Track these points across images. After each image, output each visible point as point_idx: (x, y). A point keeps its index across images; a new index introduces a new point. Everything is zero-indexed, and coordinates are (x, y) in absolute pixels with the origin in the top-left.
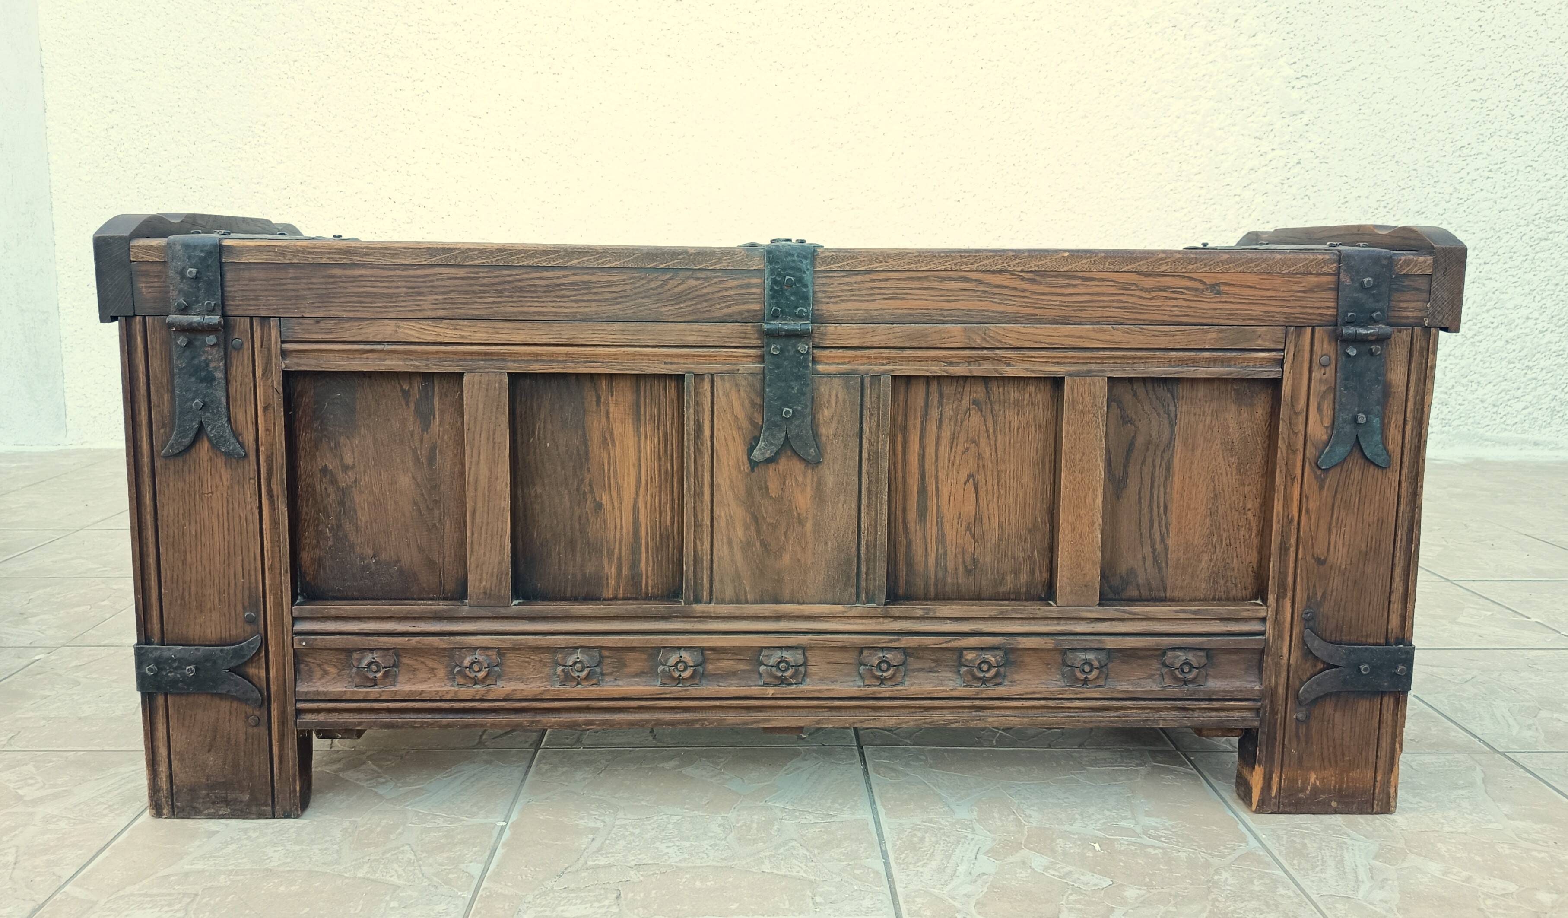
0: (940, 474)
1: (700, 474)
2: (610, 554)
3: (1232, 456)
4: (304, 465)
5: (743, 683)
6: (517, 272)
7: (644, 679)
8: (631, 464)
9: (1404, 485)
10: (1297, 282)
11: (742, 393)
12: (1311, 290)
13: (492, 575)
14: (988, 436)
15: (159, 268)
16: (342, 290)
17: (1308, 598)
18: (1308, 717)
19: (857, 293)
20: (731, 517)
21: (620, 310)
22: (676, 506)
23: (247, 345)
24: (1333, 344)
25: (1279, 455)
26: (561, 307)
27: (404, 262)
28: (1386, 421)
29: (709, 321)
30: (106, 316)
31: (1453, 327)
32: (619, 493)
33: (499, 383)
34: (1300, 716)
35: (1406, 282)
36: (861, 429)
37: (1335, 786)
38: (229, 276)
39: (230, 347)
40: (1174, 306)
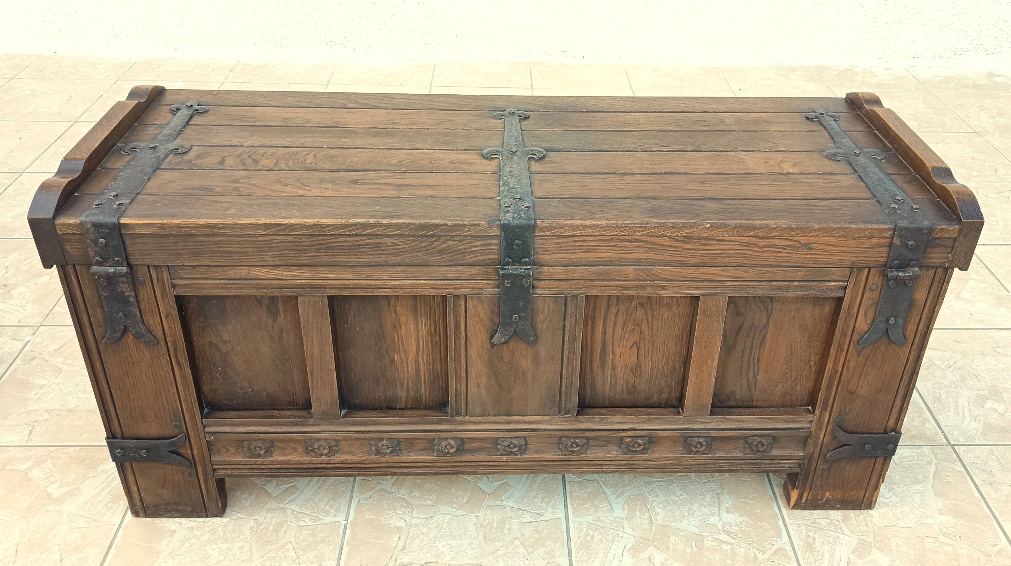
0: (615, 343)
1: (458, 348)
2: (402, 385)
3: (805, 333)
4: (196, 340)
5: (488, 454)
6: (329, 238)
7: (426, 452)
8: (413, 338)
9: (912, 354)
10: (863, 242)
11: (485, 306)
12: (873, 247)
13: (327, 403)
14: (648, 322)
15: (79, 237)
16: (209, 250)
17: (840, 411)
18: (829, 467)
19: (564, 248)
20: (479, 372)
21: (401, 259)
22: (443, 360)
23: (148, 282)
24: (881, 278)
25: (835, 338)
26: (360, 258)
27: (248, 232)
28: (908, 320)
29: (463, 265)
30: (47, 264)
31: (964, 267)
32: (405, 353)
33: (322, 302)
34: (825, 467)
35: (938, 242)
36: (564, 325)
37: (840, 499)
38: (128, 242)
39: (137, 283)
40: (778, 256)
